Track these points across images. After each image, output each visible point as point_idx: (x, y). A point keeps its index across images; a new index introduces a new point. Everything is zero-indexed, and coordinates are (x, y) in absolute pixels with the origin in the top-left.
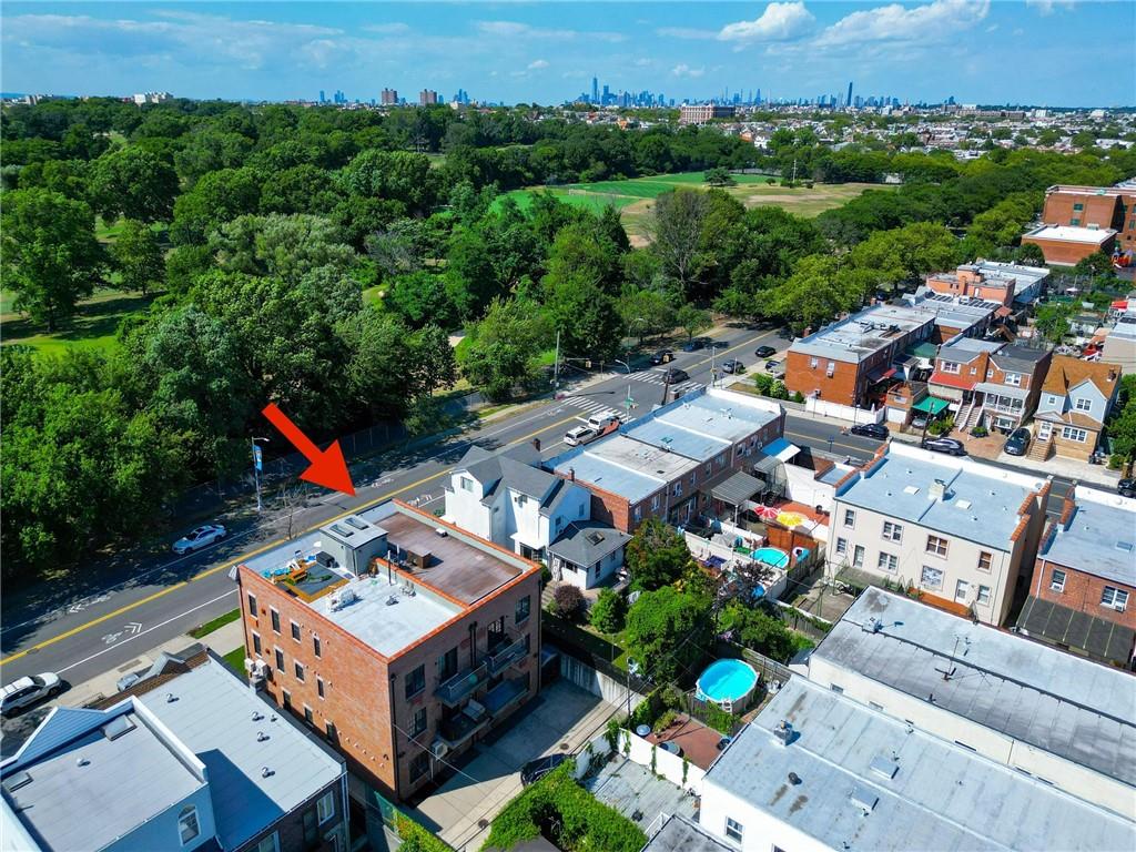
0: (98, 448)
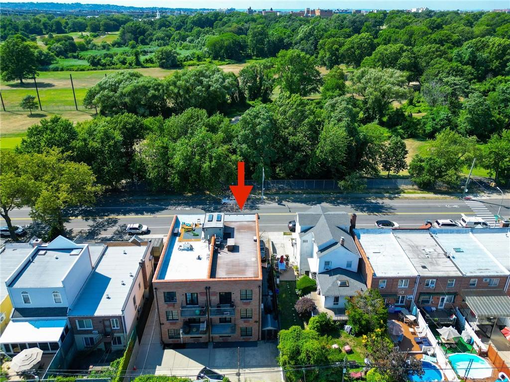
0: (203, 154)
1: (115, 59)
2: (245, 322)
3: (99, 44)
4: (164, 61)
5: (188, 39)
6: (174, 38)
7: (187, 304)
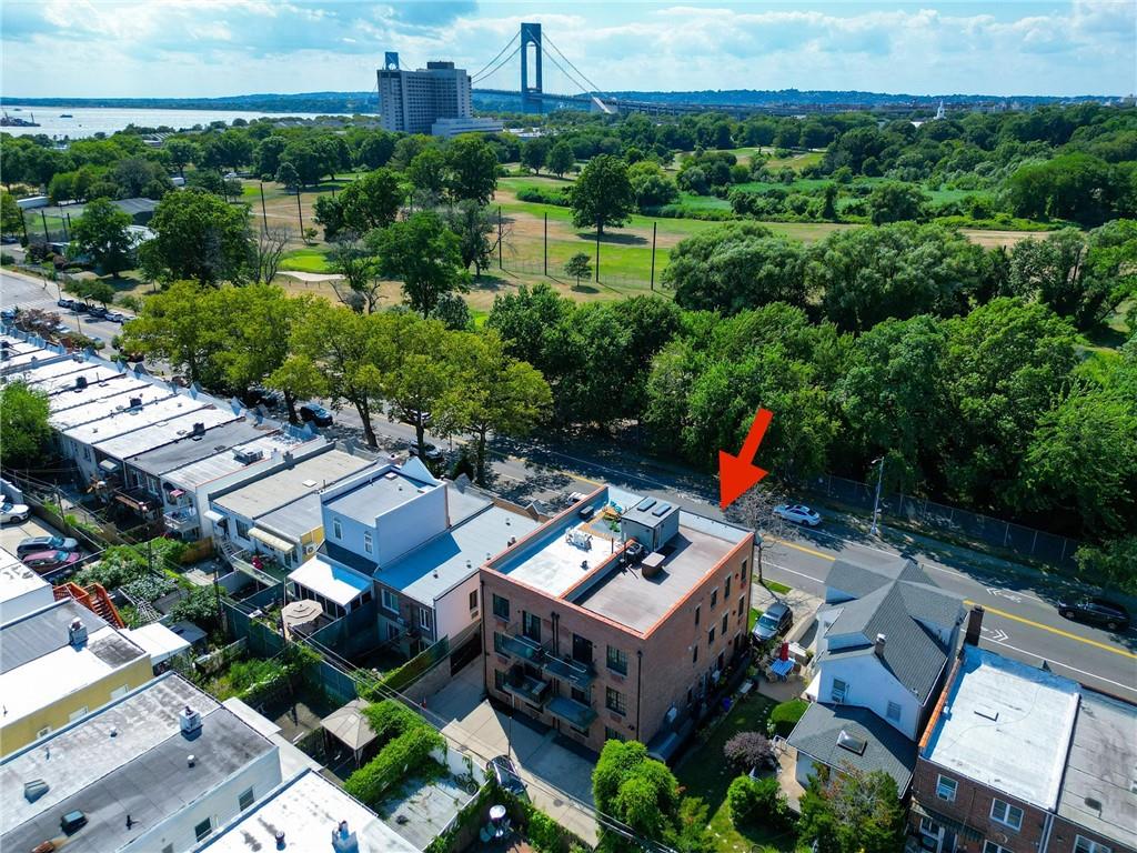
1: (787, 202)
2: (613, 718)
3: (776, 172)
4: (885, 209)
5: (978, 167)
6: (946, 163)
7: (525, 634)
